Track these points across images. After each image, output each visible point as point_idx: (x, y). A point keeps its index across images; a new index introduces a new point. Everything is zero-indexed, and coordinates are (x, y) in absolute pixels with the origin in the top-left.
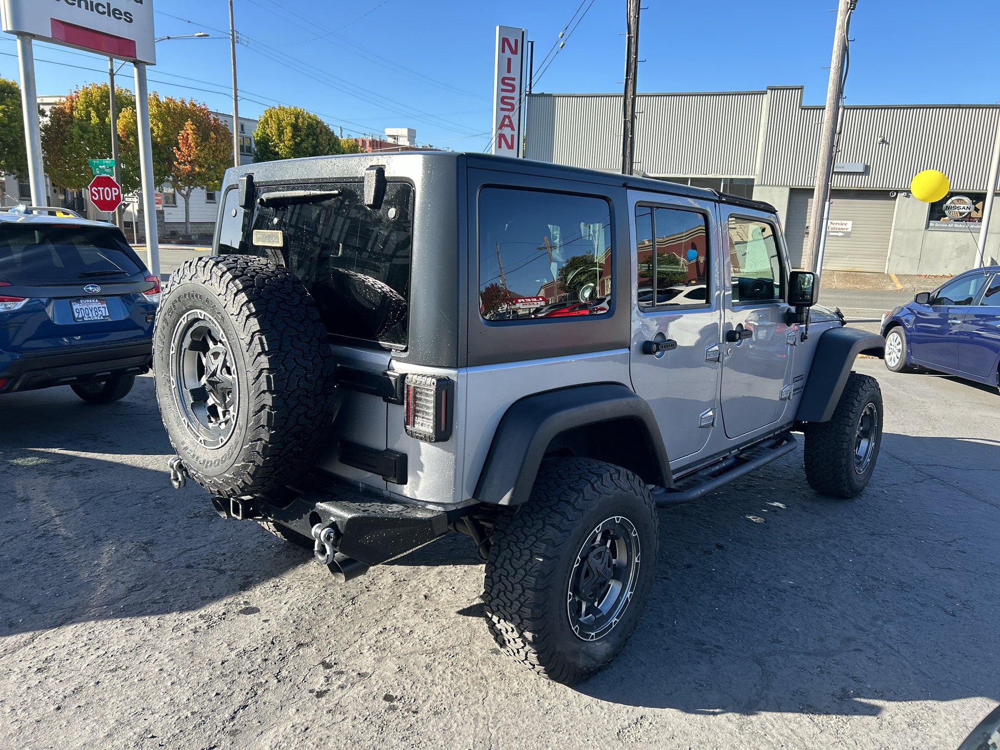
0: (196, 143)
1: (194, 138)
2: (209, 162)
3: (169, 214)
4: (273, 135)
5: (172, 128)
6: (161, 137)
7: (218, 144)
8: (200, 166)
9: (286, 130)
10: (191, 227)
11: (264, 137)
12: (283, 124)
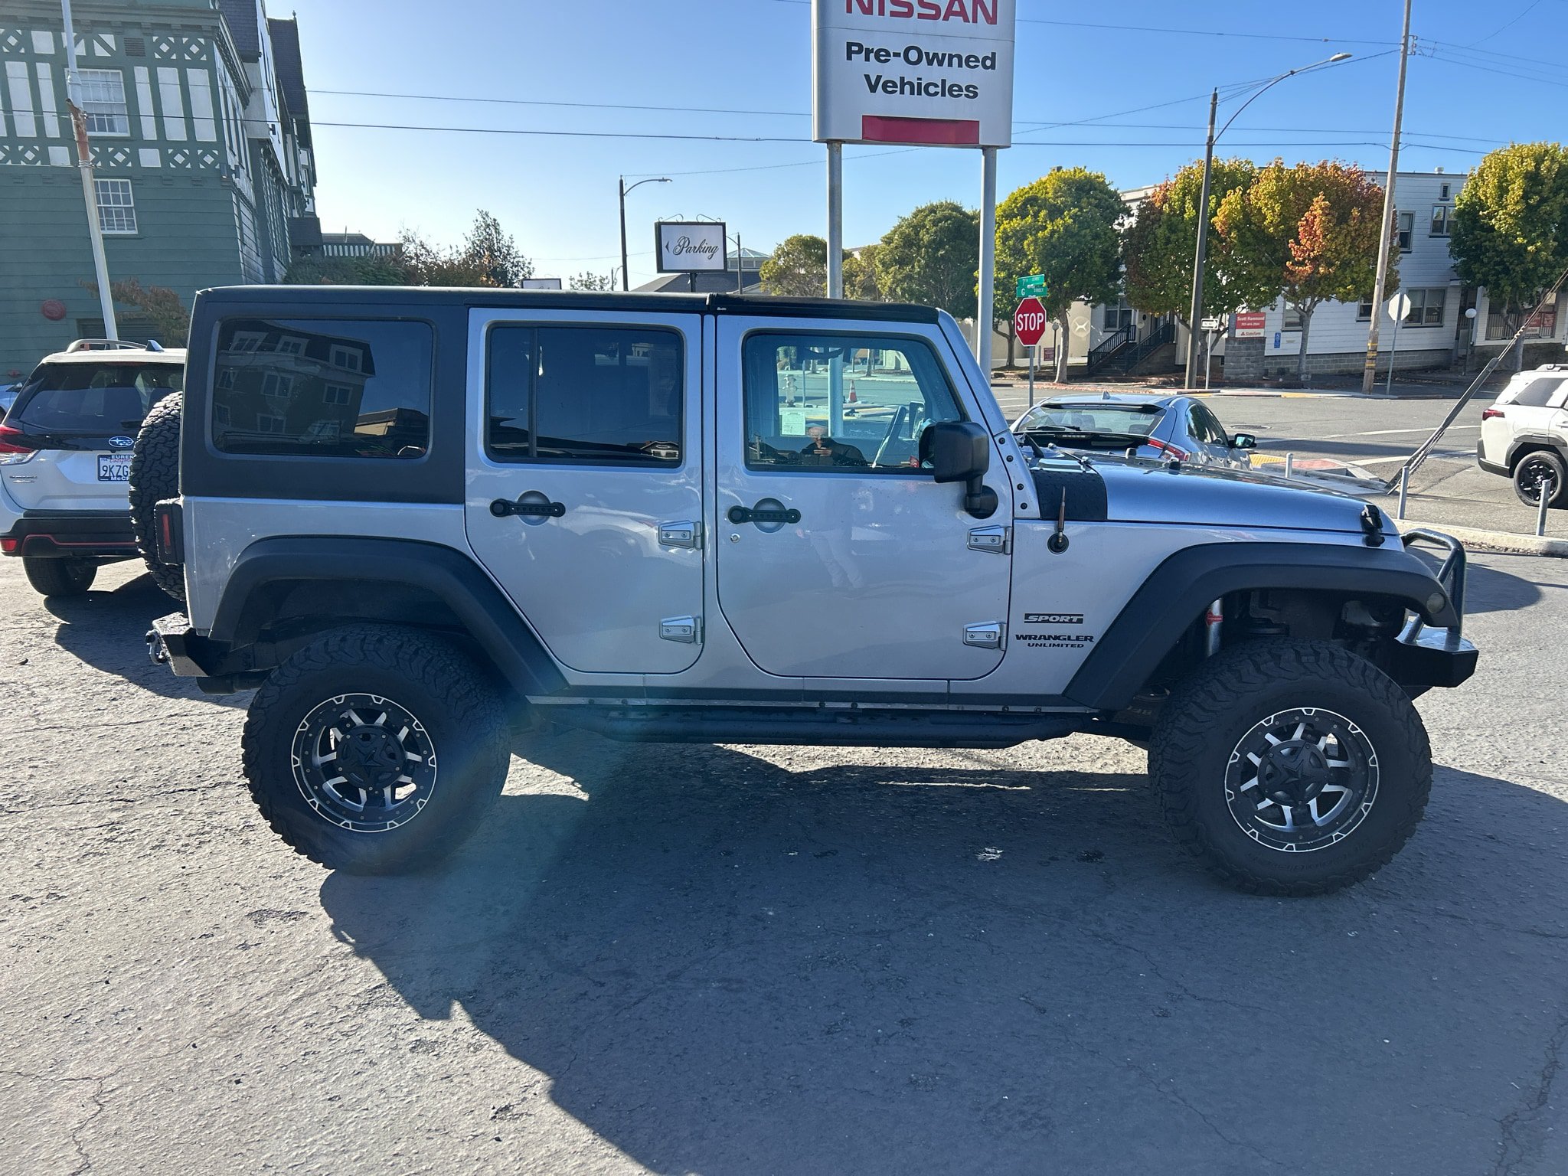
0: (1326, 229)
1: (1324, 222)
2: (1342, 256)
3: (1289, 342)
4: (1487, 198)
5: (1295, 210)
6: (1276, 226)
7: (1362, 227)
8: (1330, 264)
9: (1512, 186)
10: (1308, 363)
11: (1472, 203)
12: (1510, 175)
